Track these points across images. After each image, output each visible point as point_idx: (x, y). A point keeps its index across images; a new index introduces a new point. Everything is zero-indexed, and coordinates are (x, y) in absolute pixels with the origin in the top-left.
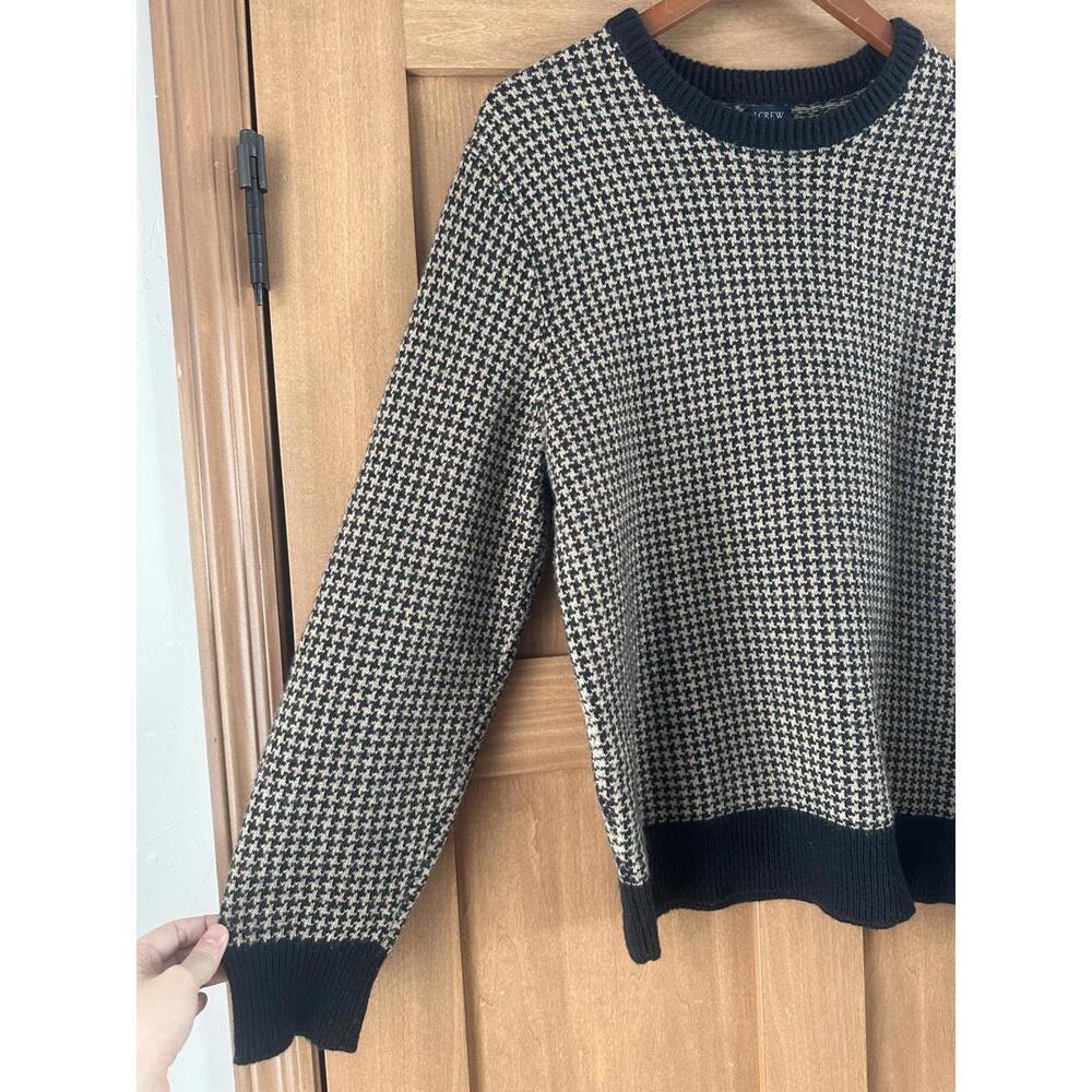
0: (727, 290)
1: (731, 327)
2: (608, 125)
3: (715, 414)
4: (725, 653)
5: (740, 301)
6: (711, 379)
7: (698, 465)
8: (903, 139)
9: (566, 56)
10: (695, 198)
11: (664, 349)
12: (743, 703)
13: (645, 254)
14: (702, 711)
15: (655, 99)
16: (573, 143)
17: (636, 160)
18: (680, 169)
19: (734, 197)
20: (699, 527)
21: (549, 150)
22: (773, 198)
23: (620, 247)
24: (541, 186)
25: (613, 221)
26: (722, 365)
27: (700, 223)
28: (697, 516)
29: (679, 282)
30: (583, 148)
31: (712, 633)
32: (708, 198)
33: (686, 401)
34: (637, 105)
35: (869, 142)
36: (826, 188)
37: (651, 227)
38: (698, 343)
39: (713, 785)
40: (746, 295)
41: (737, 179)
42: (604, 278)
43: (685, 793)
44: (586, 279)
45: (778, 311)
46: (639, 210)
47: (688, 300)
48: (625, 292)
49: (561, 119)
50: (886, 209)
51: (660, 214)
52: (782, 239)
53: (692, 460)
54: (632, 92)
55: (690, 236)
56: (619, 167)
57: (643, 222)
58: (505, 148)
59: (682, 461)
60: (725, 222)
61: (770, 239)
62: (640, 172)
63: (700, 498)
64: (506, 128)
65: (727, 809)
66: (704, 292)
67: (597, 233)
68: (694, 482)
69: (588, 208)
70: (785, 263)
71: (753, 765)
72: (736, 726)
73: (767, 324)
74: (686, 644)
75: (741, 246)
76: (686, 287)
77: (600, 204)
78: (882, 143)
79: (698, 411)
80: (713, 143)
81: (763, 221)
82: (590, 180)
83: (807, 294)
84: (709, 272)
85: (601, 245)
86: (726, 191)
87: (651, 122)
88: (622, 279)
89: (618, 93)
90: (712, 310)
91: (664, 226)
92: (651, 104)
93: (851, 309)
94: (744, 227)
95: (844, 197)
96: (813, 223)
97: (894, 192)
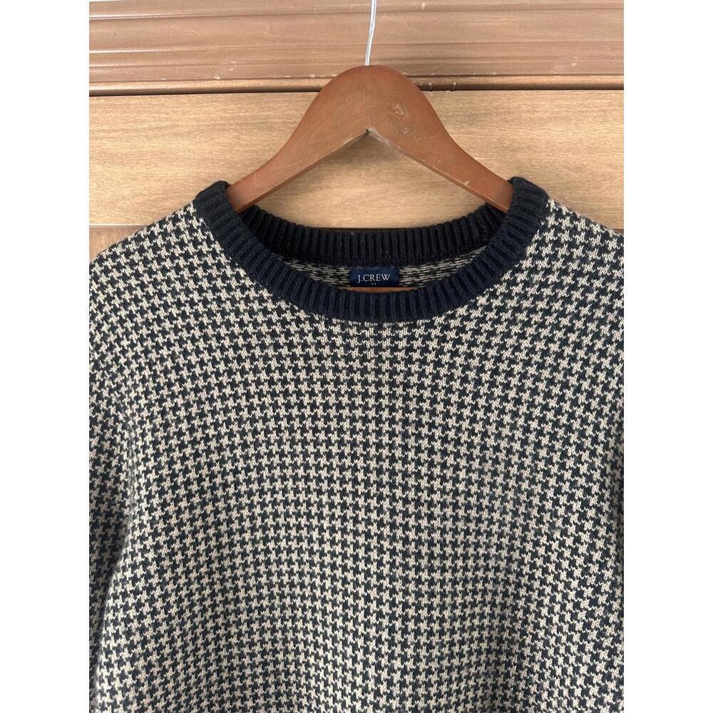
0: (311, 460)
1: (314, 498)
2: (196, 296)
3: (296, 579)
5: (324, 473)
7: (279, 625)
8: (518, 309)
9: (156, 230)
10: (282, 370)
11: (246, 512)
13: (228, 422)
15: (242, 272)
16: (162, 313)
17: (223, 331)
18: (268, 341)
19: (322, 369)
22: (364, 371)
23: (202, 415)
25: (197, 390)
27: (286, 394)
29: (263, 449)
30: (171, 318)
32: (296, 370)
33: (268, 563)
34: (224, 278)
35: (476, 313)
36: (423, 362)
37: (236, 397)
38: (281, 509)
40: (330, 468)
41: (326, 351)
42: (182, 446)
44: (162, 447)
45: (361, 489)
47: (271, 467)
49: (151, 290)
50: (492, 384)
51: (246, 384)
52: (372, 414)
53: (273, 620)
54: (219, 266)
56: (206, 338)
57: (228, 391)
59: (262, 620)
60: (312, 394)
61: (359, 413)
62: (227, 343)
63: (280, 656)
66: (288, 460)
67: (180, 401)
69: (173, 376)
70: (372, 439)
73: (349, 500)
75: (327, 419)
76: (270, 455)
77: (185, 373)
78: (491, 315)
80: (302, 315)
81: (351, 395)
82: (177, 349)
83: (393, 473)
84: (293, 442)
85: (182, 413)
86: (314, 363)
87: (238, 295)
89: (205, 266)
90: (295, 478)
91: (248, 396)
92: (238, 277)
93: (443, 492)
94: (332, 400)
95: (443, 371)
96: (406, 398)
97: (503, 367)
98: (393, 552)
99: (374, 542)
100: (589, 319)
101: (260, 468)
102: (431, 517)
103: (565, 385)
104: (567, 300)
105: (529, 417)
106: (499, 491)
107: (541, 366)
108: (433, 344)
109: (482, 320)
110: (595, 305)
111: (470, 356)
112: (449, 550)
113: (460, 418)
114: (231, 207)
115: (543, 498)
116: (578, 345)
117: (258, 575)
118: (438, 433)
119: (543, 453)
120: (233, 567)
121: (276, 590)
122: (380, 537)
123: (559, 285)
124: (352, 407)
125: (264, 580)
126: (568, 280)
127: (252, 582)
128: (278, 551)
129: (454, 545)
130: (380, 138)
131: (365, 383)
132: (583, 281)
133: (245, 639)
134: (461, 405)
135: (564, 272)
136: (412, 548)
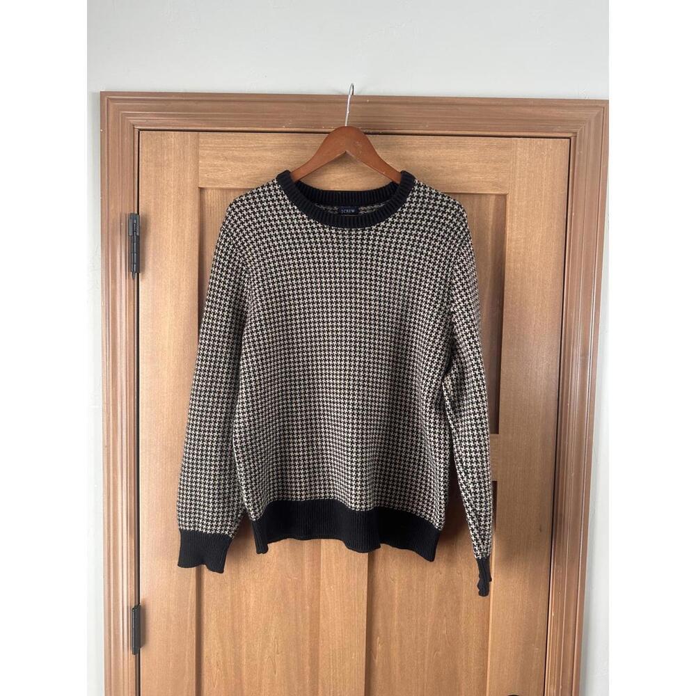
0: (323, 285)
1: (324, 300)
2: (277, 217)
3: (317, 334)
4: (316, 432)
5: (328, 290)
6: (316, 320)
7: (310, 354)
8: (404, 223)
9: (260, 190)
10: (311, 248)
11: (297, 307)
12: (323, 454)
13: (290, 269)
14: (304, 455)
15: (296, 207)
16: (262, 224)
17: (288, 232)
18: (306, 236)
19: (328, 248)
20: (309, 379)
21: (253, 227)
22: (344, 248)
23: (280, 266)
24: (249, 241)
25: (277, 256)
26: (320, 315)
27: (313, 258)
28: (309, 375)
29: (304, 281)
30: (266, 226)
31: (311, 424)
32: (317, 248)
33: (306, 328)
34: (288, 210)
35: (388, 225)
36: (368, 244)
37: (293, 259)
38: (311, 305)
39: (305, 487)
40: (331, 288)
41: (329, 240)
42: (272, 278)
43: (294, 489)
44: (265, 278)
45: (343, 295)
46: (288, 252)
47: (307, 288)
48: (280, 284)
49: (258, 215)
50: (394, 253)
51: (297, 254)
52: (347, 265)
53: (307, 352)
54: (286, 205)
55: (309, 263)
56: (281, 235)
57: (290, 257)
58: (235, 226)
59: (303, 352)
60: (324, 258)
62: (289, 237)
63: (310, 368)
64: (236, 218)
65: (311, 498)
66: (314, 285)
67: (271, 260)
68: (308, 361)
69: (268, 250)
70: (348, 276)
71: (324, 480)
72: (319, 463)
73: (339, 300)
74: (300, 427)
75: (330, 268)
76: (307, 283)
77: (272, 249)
78: (394, 225)
79: (311, 332)
80: (320, 225)
81: (340, 258)
82: (269, 239)
83: (356, 288)
84: (316, 278)
85: (272, 265)
86: (325, 245)
87: (294, 217)
88: (280, 279)
89: (281, 205)
90: (317, 293)
91: (298, 259)
92: (294, 209)
93: (375, 295)
94: (332, 260)
95: (376, 248)
96: (361, 259)
97: (398, 246)
98: (356, 318)
99: (348, 315)
100: (431, 227)
101: (303, 289)
102: (370, 305)
103: (422, 253)
104: (423, 220)
105: (408, 266)
106: (396, 296)
107: (413, 246)
108: (372, 237)
109: (390, 227)
110: (433, 221)
111: (386, 242)
112: (377, 318)
113: (382, 267)
114: (291, 180)
115: (413, 298)
116: (427, 237)
117: (302, 333)
118: (373, 273)
119: (413, 280)
120: (292, 329)
121: (309, 339)
122: (351, 312)
123: (419, 213)
124: (340, 263)
125: (304, 335)
126: (423, 211)
127: (299, 336)
128: (310, 323)
129: (379, 316)
130: (351, 154)
131: (345, 253)
132: (428, 212)
133: (296, 360)
134: (382, 262)
135: (421, 208)
136: (363, 316)
